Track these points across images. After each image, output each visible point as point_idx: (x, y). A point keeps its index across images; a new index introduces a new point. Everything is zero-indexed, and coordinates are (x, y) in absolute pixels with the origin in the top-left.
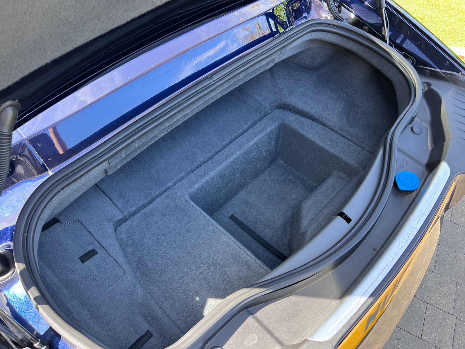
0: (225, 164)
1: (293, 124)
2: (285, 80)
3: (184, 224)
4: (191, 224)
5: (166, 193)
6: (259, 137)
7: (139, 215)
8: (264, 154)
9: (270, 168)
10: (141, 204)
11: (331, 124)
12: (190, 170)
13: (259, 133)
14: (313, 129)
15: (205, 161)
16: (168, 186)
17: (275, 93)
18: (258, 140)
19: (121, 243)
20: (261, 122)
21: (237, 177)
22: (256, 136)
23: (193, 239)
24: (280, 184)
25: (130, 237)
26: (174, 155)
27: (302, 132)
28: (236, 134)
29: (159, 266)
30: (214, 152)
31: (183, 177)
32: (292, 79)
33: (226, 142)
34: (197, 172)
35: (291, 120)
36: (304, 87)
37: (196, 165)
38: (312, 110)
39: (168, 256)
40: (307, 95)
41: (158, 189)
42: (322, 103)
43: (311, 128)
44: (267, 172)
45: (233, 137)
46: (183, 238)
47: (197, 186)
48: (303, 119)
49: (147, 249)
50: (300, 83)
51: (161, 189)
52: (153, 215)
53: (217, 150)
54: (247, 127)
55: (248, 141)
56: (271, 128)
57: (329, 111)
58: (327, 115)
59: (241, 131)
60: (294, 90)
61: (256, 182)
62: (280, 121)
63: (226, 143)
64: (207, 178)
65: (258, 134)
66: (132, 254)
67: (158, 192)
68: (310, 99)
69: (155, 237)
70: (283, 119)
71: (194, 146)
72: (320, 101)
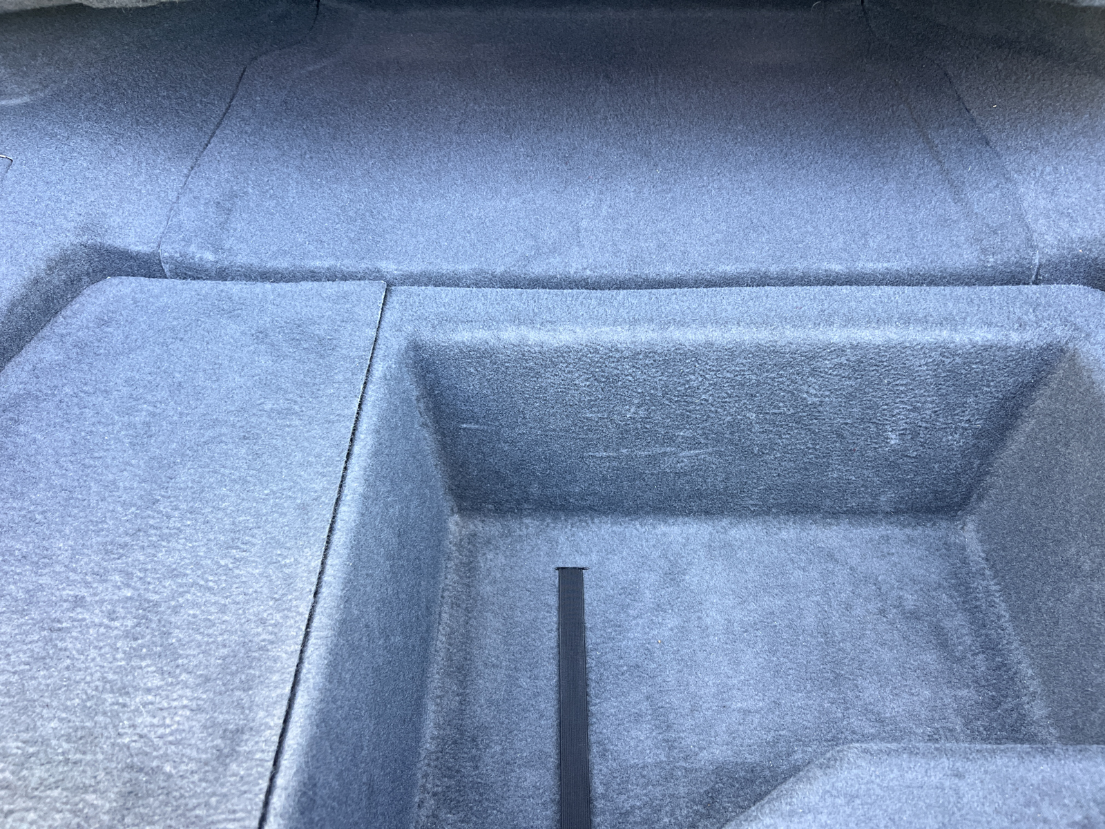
0: (647, 333)
5: (348, 286)
6: (894, 333)
12: (502, 275)
15: (585, 280)
16: (379, 268)
19: (62, 320)
20: (961, 290)
22: (886, 322)
23: (223, 470)
25: (104, 323)
26: (508, 200)
31: (460, 279)
34: (520, 294)
39: (93, 457)
41: (338, 256)
52: (239, 315)
53: (669, 270)
54: (872, 271)
55: (826, 318)
63: (724, 272)
65: (900, 320)
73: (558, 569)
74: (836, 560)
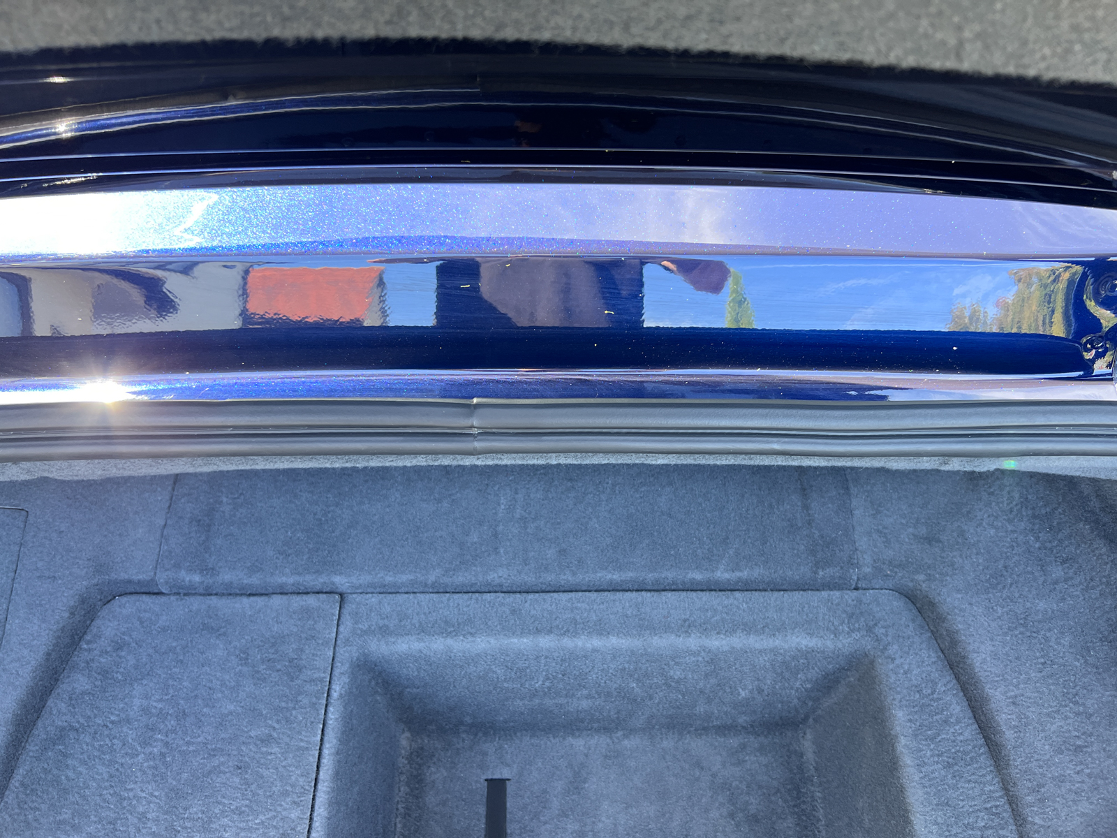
0: (546, 642)
1: (898, 693)
2: (1010, 521)
3: (253, 734)
4: (269, 751)
5: (311, 600)
6: (738, 641)
7: (196, 603)
8: (743, 694)
9: (752, 738)
10: (227, 576)
11: (1037, 820)
12: (433, 583)
13: (749, 628)
14: (958, 776)
15: (501, 586)
16: (333, 584)
17: (930, 540)
18: (726, 648)
19: (85, 646)
20: (797, 596)
21: (588, 697)
22: (732, 631)
23: (224, 800)
24: (732, 815)
25: (119, 647)
26: (439, 501)
27: (902, 753)
28: (670, 575)
29: (84, 797)
30: (549, 578)
31: (399, 588)
32: (1037, 539)
33: (616, 577)
34: (448, 600)
35: (905, 673)
36: (1063, 599)
37: (461, 578)
38: (1012, 707)
39: (126, 789)
40: (1047, 640)
41: (300, 574)
42: (1078, 714)
43: (949, 766)
44: (734, 742)
45: (650, 577)
46: (210, 772)
47: (405, 646)
48: (957, 707)
49: (113, 718)
50: (1057, 572)
51: (310, 580)
52: (224, 634)
53: (567, 578)
54: (728, 580)
55: (686, 627)
56: (811, 645)
57: (1078, 768)
58: (1053, 778)
59: (698, 576)
60: (1009, 581)
61: (668, 743)
62: (867, 644)
63: (611, 580)
64: (459, 645)
65: (743, 630)
66: (71, 699)
67: (291, 580)
68: (1044, 664)
69: (160, 706)
70: (885, 649)
71: (517, 516)
72: (1076, 703)
73: (486, 780)
74: (702, 768)
